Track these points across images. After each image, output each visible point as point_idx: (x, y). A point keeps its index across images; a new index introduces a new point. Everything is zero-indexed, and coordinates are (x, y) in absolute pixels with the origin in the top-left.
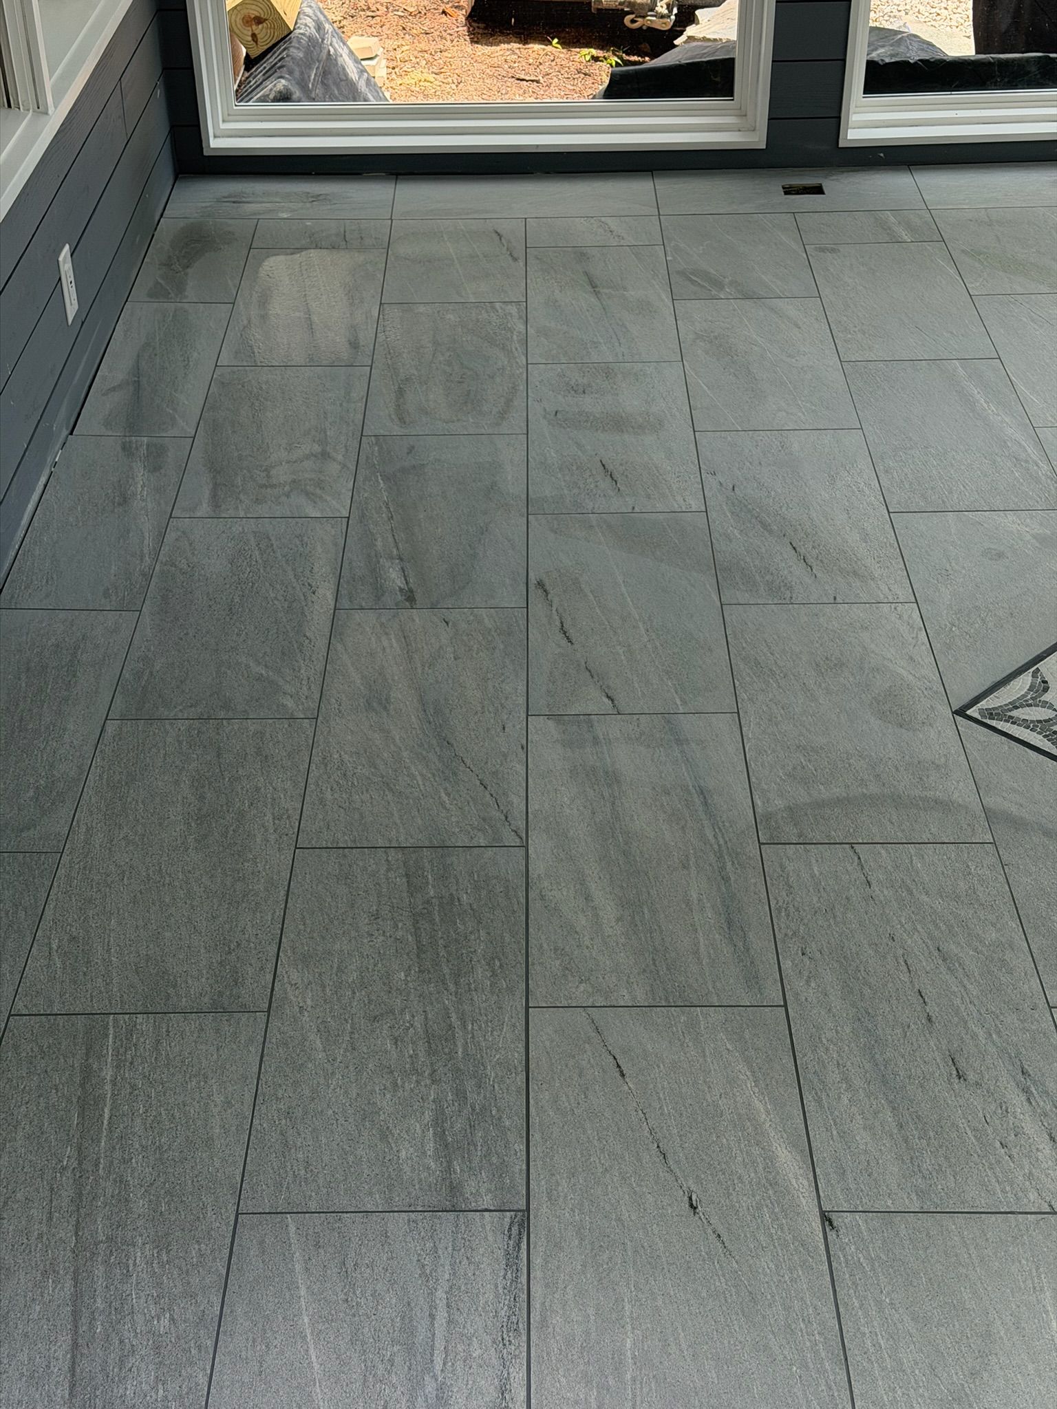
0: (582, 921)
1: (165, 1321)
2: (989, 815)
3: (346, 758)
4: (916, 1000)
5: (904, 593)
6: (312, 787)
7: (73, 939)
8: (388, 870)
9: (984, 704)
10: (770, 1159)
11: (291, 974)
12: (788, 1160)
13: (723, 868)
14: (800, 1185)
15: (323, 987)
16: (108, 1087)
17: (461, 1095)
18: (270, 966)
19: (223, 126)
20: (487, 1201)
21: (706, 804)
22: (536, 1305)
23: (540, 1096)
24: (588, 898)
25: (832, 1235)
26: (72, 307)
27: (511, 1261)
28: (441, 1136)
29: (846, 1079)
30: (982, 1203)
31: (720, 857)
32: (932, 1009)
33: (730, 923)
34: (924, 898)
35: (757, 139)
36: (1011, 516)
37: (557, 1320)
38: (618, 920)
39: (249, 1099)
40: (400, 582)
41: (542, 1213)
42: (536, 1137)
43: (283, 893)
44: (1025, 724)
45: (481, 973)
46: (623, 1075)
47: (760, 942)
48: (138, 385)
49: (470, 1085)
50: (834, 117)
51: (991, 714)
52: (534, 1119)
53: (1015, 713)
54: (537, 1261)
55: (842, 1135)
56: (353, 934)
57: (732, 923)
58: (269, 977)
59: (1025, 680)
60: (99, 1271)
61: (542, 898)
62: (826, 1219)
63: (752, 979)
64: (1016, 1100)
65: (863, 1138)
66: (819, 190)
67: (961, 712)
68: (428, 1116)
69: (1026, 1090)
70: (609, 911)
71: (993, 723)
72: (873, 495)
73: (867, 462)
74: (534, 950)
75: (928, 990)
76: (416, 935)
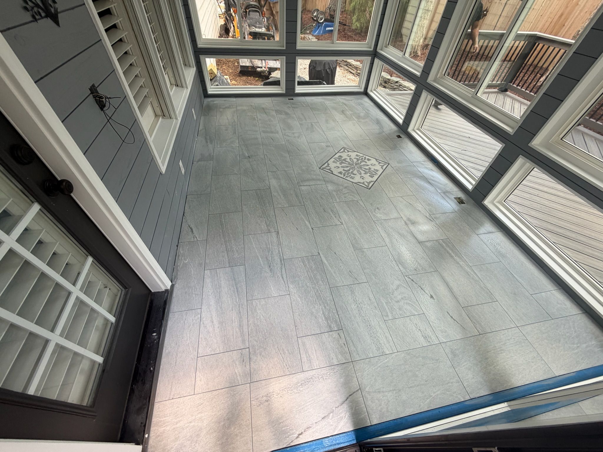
0: (279, 197)
1: (237, 248)
3: (245, 179)
5: (311, 154)
6: (241, 183)
7: (215, 205)
8: (254, 193)
9: (322, 167)
10: (305, 223)
11: (244, 207)
12: (307, 223)
13: (295, 189)
14: (309, 225)
15: (248, 208)
16: (224, 222)
17: (268, 219)
19: (210, 90)
20: (273, 231)
21: (291, 181)
22: (281, 242)
23: (277, 218)
24: (279, 194)
25: (313, 230)
26: (195, 118)
27: (277, 237)
28: (266, 224)
29: (312, 213)
30: (329, 225)
32: (321, 204)
34: (318, 191)
35: (284, 92)
36: (322, 143)
37: (284, 243)
39: (242, 222)
40: (247, 155)
41: (280, 232)
42: (278, 223)
43: (241, 197)
44: (327, 169)
45: (267, 205)
46: (287, 215)
47: (300, 198)
48: (205, 129)
49: (269, 218)
50: (294, 89)
51: (323, 168)
52: (277, 221)
53: (326, 168)
54: (280, 237)
55: (313, 219)
56: (251, 201)
57: (297, 196)
58: (241, 207)
59: (327, 164)
60: (228, 244)
61: (273, 195)
63: (300, 203)
64: (331, 213)
65: (315, 219)
66: (293, 99)
67: (320, 168)
68: (264, 222)
70: (282, 196)
72: (306, 141)
73: (304, 137)
74: (273, 201)
75: (320, 202)
76: (259, 200)
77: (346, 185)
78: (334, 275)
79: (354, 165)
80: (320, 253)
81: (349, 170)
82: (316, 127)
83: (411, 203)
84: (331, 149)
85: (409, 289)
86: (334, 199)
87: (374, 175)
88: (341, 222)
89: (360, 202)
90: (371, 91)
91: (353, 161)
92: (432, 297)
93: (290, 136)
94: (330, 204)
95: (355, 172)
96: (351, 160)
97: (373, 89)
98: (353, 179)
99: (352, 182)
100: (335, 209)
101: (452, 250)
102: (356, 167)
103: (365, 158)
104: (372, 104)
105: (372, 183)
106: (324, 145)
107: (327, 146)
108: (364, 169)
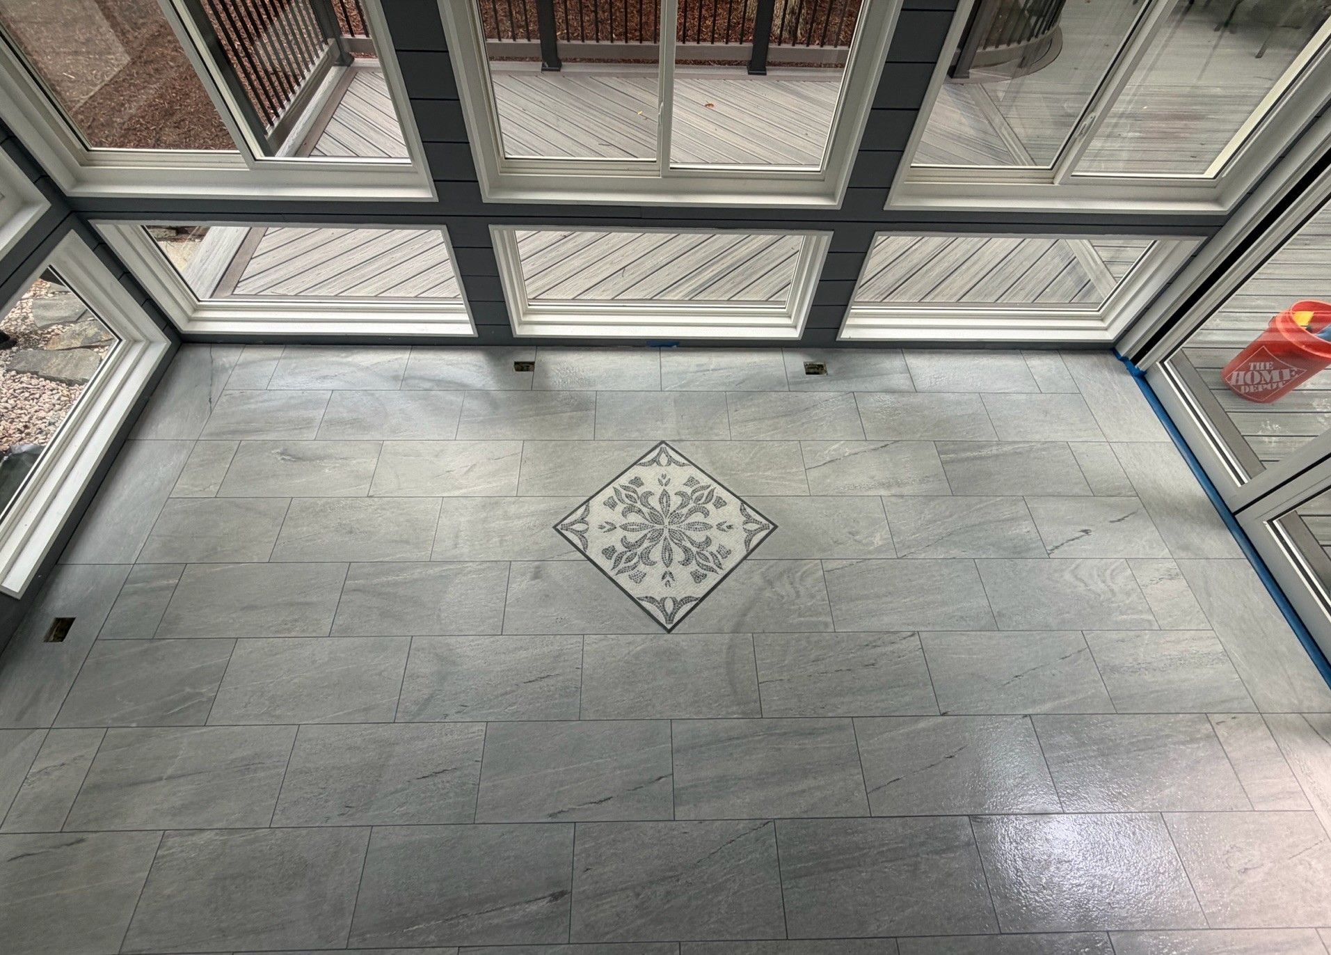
0: (818, 794)
2: (735, 631)
3: (712, 920)
4: (839, 673)
5: (575, 638)
6: (739, 937)
8: (797, 887)
9: (663, 621)
10: (924, 730)
11: (872, 929)
12: (922, 724)
13: (779, 734)
14: (932, 721)
15: (876, 912)
17: (922, 844)
18: (869, 941)
20: (969, 831)
21: (737, 738)
23: (916, 811)
24: (804, 791)
25: (949, 713)
28: (944, 851)
29: (883, 701)
31: (772, 735)
32: (844, 668)
33: (810, 734)
34: (786, 662)
36: (514, 586)
38: (815, 778)
39: (944, 939)
40: (543, 903)
41: (968, 810)
42: (936, 813)
43: (820, 942)
44: (676, 609)
45: (856, 838)
46: (898, 779)
47: (821, 723)
49: (917, 840)
51: (670, 618)
52: (928, 813)
53: (669, 612)
55: (907, 705)
56: (842, 900)
57: (812, 733)
58: (876, 940)
59: (644, 602)
61: (806, 812)
62: (944, 714)
63: (840, 728)
64: (879, 650)
65: (907, 699)
67: (669, 630)
68: (938, 857)
69: (875, 646)
70: (811, 782)
71: (675, 621)
72: (488, 641)
73: (452, 640)
74: (839, 815)
75: (836, 668)
76: (837, 870)
77: (757, 579)
78: (1081, 696)
79: (658, 527)
80: (1026, 712)
81: (686, 550)
82: (375, 581)
83: (828, 459)
84: (555, 570)
85: (1078, 561)
86: (822, 628)
87: (715, 494)
88: (909, 634)
89: (830, 565)
90: (190, 320)
91: (641, 527)
92: (1086, 532)
93: (432, 696)
94: (844, 645)
95: (699, 537)
96: (633, 530)
97: (189, 312)
98: (729, 552)
99: (745, 558)
100: (862, 635)
101: (964, 450)
102: (674, 527)
103: (625, 488)
104: (276, 353)
105: (749, 510)
106: (521, 585)
107: (537, 575)
108: (685, 511)
